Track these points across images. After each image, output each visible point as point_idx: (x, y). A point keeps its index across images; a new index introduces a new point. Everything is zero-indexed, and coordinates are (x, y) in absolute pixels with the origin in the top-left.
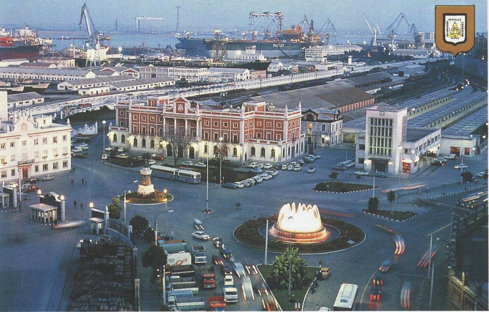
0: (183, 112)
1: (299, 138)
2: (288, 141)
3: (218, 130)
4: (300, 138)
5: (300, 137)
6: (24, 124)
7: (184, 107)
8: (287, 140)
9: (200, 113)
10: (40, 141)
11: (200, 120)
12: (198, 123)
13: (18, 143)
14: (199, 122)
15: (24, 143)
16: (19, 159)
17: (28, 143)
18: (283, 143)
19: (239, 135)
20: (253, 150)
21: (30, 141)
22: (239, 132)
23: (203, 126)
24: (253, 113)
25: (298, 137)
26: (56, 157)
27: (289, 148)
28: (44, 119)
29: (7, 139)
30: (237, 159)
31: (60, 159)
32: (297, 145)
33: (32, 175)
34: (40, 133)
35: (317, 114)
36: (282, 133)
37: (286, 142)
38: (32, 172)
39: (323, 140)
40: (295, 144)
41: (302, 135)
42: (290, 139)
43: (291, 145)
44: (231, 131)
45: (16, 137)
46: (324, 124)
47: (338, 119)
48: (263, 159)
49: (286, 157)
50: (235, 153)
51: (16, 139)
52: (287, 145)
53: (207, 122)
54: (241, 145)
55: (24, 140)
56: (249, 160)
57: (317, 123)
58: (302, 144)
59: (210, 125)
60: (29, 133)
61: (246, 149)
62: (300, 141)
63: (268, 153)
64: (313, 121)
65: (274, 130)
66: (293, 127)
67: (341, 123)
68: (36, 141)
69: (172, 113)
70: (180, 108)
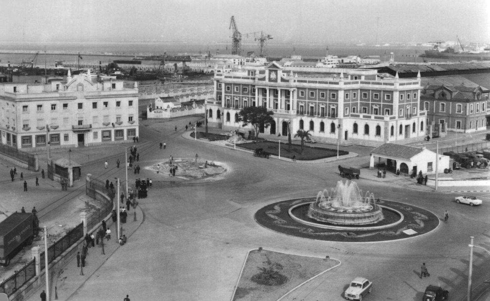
0: (276, 80)
1: (416, 115)
2: (399, 117)
3: (314, 102)
5: (418, 114)
7: (277, 74)
8: (397, 116)
9: (295, 81)
10: (101, 105)
11: (294, 90)
12: (291, 93)
13: (73, 105)
14: (293, 92)
15: (80, 106)
17: (84, 106)
18: (391, 118)
19: (337, 108)
20: (356, 126)
21: (87, 105)
22: (337, 105)
23: (298, 97)
24: (357, 83)
25: (415, 113)
26: (120, 124)
27: (401, 126)
28: (114, 83)
29: (59, 100)
30: (335, 136)
31: (125, 126)
32: (414, 124)
33: (89, 142)
34: (100, 96)
35: (451, 92)
36: (391, 107)
37: (397, 118)
38: (89, 139)
39: (459, 123)
40: (410, 122)
41: (422, 112)
42: (402, 115)
43: (405, 122)
44: (329, 103)
45: (70, 98)
46: (460, 104)
47: (480, 98)
48: (366, 137)
49: (396, 136)
50: (333, 130)
51: (70, 100)
52: (397, 121)
53: (303, 92)
54: (340, 120)
55: (80, 102)
56: (351, 139)
57: (451, 103)
58: (422, 123)
59: (305, 97)
60: (86, 94)
61: (347, 124)
62: (418, 119)
63: (373, 130)
64: (446, 100)
65: (382, 103)
66: (408, 101)
67: (483, 104)
68: (95, 105)
69: (264, 82)
70: (273, 76)
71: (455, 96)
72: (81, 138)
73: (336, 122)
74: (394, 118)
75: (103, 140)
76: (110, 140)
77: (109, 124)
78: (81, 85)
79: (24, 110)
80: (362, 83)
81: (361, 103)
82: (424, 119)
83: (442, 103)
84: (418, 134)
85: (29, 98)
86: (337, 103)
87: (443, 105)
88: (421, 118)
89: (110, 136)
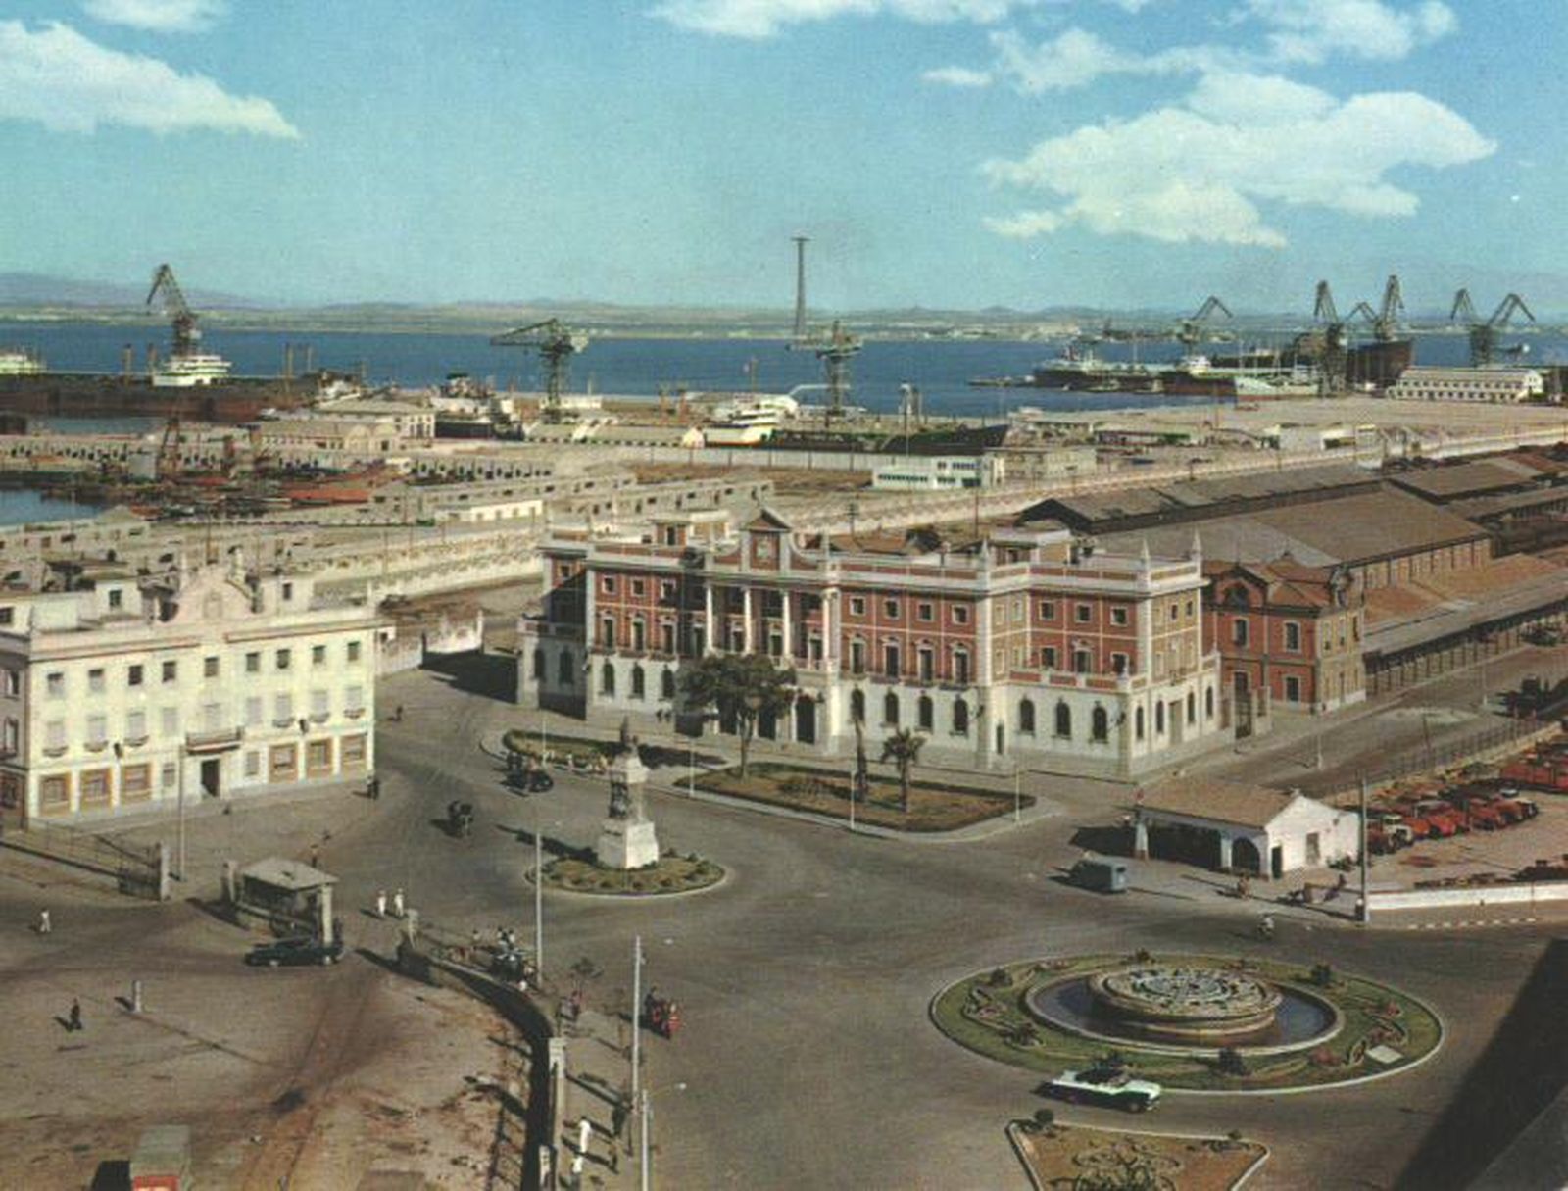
0: (776, 563)
1: (1194, 669)
2: (1156, 679)
3: (898, 635)
4: (1200, 670)
5: (1200, 665)
6: (214, 597)
7: (777, 545)
8: (1148, 676)
9: (836, 569)
10: (268, 660)
11: (834, 595)
12: (825, 604)
13: (190, 666)
14: (830, 600)
15: (211, 666)
16: (192, 725)
17: (224, 666)
18: (1135, 685)
19: (974, 653)
20: (1026, 710)
21: (231, 660)
22: (973, 642)
23: (846, 617)
24: (1022, 572)
25: (1192, 664)
26: (321, 720)
27: (1160, 705)
28: (287, 582)
29: (151, 650)
30: (967, 744)
31: (337, 728)
32: (1191, 697)
33: (233, 786)
34: (269, 630)
35: (1262, 585)
36: (1132, 648)
37: (1149, 684)
38: (233, 777)
39: (1293, 685)
40: (1181, 692)
41: (1209, 657)
42: (1162, 673)
43: (1168, 694)
44: (946, 639)
45: (182, 643)
46: (1293, 621)
47: (1347, 602)
48: (1063, 746)
49: (1150, 740)
50: (960, 723)
51: (183, 650)
52: (1149, 692)
53: (861, 601)
54: (982, 691)
55: (210, 654)
56: (1016, 752)
57: (1266, 617)
58: (1210, 691)
59: (869, 616)
60: (229, 628)
61: (1002, 706)
62: (1200, 682)
63: (1082, 724)
64: (1247, 608)
65: (1101, 635)
66: (1174, 627)
67: (1355, 618)
68: (253, 660)
69: (734, 569)
70: (765, 550)
71: (1275, 595)
72: (210, 775)
73: (970, 698)
74: (1143, 682)
75: (273, 777)
76: (294, 777)
77: (292, 720)
78: (214, 600)
79: (51, 689)
80: (1035, 570)
81: (1038, 634)
82: (1212, 679)
83: (1240, 617)
84: (1201, 726)
85: (65, 650)
86: (971, 637)
87: (1241, 624)
88: (1206, 679)
89: (291, 765)
